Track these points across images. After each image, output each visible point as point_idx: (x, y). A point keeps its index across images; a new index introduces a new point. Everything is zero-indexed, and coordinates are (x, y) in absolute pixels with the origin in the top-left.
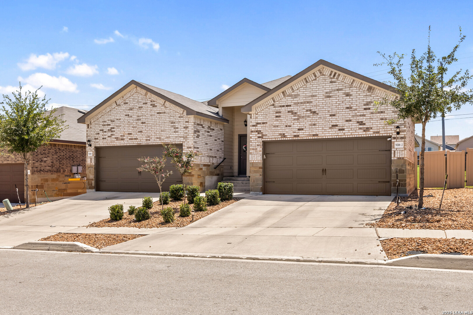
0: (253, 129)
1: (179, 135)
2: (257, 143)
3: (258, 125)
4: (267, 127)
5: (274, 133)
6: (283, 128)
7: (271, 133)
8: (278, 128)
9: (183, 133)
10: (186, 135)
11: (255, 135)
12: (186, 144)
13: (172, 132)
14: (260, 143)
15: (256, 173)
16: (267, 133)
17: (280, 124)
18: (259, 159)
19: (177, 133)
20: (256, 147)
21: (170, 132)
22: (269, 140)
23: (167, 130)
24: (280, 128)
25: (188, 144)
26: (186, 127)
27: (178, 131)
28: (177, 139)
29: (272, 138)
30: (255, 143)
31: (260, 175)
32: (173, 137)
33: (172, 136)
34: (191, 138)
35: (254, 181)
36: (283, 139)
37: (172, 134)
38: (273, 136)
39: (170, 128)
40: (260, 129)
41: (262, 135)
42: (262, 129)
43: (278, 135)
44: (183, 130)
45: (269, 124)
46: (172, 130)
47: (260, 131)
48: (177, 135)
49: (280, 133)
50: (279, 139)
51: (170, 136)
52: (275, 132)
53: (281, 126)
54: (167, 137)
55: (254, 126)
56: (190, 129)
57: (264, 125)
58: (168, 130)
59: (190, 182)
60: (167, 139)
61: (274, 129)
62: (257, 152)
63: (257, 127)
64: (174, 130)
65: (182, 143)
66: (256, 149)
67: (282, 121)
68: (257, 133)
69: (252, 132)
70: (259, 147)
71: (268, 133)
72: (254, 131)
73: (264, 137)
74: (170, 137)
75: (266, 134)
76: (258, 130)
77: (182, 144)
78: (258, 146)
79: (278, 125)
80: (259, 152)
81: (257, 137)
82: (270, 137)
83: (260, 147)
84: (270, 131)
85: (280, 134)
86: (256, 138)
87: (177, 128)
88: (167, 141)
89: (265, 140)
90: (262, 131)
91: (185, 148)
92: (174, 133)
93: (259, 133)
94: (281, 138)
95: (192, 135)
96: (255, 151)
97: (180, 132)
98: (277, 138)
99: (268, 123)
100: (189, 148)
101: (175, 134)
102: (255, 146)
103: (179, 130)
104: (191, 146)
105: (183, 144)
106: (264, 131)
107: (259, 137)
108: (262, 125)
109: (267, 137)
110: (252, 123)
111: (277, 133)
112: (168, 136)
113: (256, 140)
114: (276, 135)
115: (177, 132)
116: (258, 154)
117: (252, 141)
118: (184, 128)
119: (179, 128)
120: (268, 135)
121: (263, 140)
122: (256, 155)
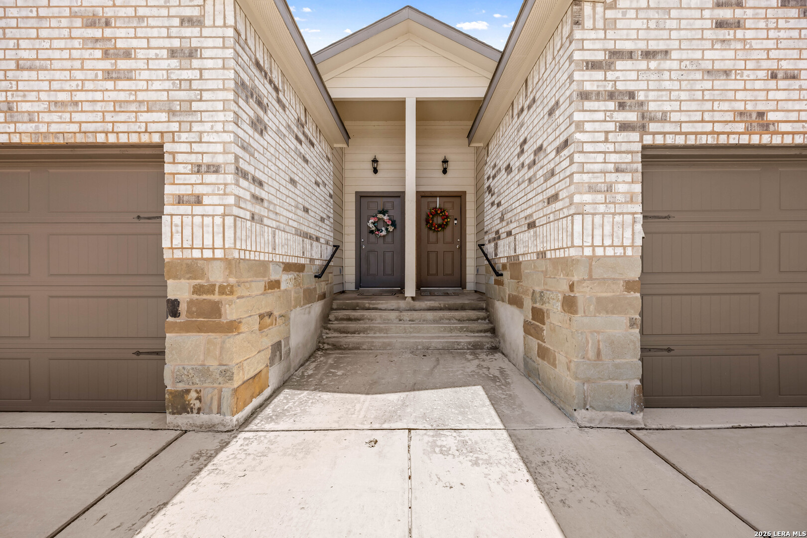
0: (592, 81)
1: (141, 96)
2: (614, 158)
3: (620, 64)
4: (666, 75)
5: (708, 106)
6: (758, 85)
7: (694, 106)
8: (732, 85)
9: (167, 85)
10: (182, 95)
11: (600, 116)
12: (184, 148)
13: (91, 75)
14: (628, 158)
15: (607, 312)
16: (667, 107)
17: (742, 64)
18: (627, 242)
19: (121, 84)
20: (612, 177)
21: (79, 75)
22: (680, 140)
23: (57, 65)
24: (740, 85)
25: (196, 148)
26: (182, 49)
27: (131, 70)
28: (122, 117)
29: (696, 134)
30: (600, 158)
31: (632, 324)
32: (98, 107)
33: (90, 96)
34: (221, 116)
35: (599, 354)
36: (755, 140)
37: (89, 85)
38: (703, 121)
39: (76, 54)
40: (631, 86)
41: (643, 117)
42: (643, 85)
43: (729, 117)
44: (164, 64)
45: (681, 61)
46: (88, 64)
47: (631, 94)
48: (122, 96)
49: (740, 106)
50: (733, 140)
51: (79, 96)
52: (713, 101)
53: (746, 73)
54: (56, 103)
55: (593, 65)
56: (209, 63)
57: (653, 64)
58: (68, 64)
59: (213, 364)
60: (55, 117)
61: (708, 85)
62: (614, 203)
63: (610, 75)
64: (107, 64)
65: (156, 139)
66: (609, 189)
67: (751, 49)
68: (611, 105)
69: (585, 96)
70: (621, 177)
71: (675, 106)
72: (598, 93)
73: (653, 127)
74: (76, 103)
75: (664, 113)
76: (620, 86)
77: (160, 146)
78: (617, 170)
79: (728, 65)
80: (626, 203)
81: (611, 126)
82: (686, 128)
83: (628, 177)
84: (684, 96)
85: (741, 114)
86: (607, 133)
87: (127, 54)
88: (54, 128)
89: (659, 140)
90: (641, 96)
91: (180, 168)
92: (105, 79)
93: (622, 106)
94: (748, 132)
95: (221, 95)
96: (600, 198)
97: (145, 75)
98: (723, 133)
99: (674, 55)
100: (207, 172)
101: (110, 85)
102: (604, 172)
103: (141, 64)
104: (220, 159)
105: (167, 147)
106: (652, 95)
107: (625, 127)
108: (643, 64)
109: (668, 127)
110: (583, 49)
111: (725, 106)
112: (63, 97)
113: (606, 141)
114: (717, 117)
115: (128, 75)
116: (622, 214)
117: (587, 147)
118: (173, 53)
119: (141, 54)
120: (675, 117)
121: (648, 140)
122: (608, 219)
